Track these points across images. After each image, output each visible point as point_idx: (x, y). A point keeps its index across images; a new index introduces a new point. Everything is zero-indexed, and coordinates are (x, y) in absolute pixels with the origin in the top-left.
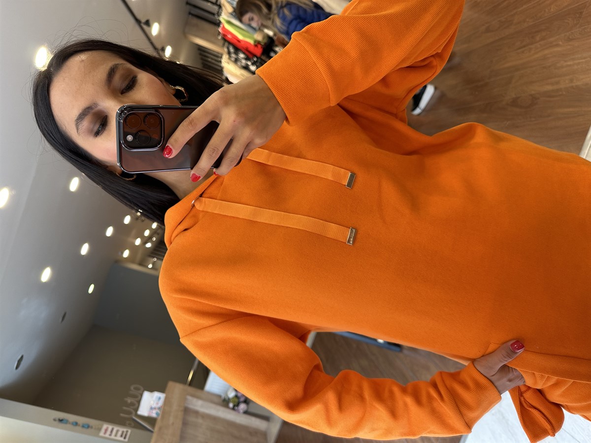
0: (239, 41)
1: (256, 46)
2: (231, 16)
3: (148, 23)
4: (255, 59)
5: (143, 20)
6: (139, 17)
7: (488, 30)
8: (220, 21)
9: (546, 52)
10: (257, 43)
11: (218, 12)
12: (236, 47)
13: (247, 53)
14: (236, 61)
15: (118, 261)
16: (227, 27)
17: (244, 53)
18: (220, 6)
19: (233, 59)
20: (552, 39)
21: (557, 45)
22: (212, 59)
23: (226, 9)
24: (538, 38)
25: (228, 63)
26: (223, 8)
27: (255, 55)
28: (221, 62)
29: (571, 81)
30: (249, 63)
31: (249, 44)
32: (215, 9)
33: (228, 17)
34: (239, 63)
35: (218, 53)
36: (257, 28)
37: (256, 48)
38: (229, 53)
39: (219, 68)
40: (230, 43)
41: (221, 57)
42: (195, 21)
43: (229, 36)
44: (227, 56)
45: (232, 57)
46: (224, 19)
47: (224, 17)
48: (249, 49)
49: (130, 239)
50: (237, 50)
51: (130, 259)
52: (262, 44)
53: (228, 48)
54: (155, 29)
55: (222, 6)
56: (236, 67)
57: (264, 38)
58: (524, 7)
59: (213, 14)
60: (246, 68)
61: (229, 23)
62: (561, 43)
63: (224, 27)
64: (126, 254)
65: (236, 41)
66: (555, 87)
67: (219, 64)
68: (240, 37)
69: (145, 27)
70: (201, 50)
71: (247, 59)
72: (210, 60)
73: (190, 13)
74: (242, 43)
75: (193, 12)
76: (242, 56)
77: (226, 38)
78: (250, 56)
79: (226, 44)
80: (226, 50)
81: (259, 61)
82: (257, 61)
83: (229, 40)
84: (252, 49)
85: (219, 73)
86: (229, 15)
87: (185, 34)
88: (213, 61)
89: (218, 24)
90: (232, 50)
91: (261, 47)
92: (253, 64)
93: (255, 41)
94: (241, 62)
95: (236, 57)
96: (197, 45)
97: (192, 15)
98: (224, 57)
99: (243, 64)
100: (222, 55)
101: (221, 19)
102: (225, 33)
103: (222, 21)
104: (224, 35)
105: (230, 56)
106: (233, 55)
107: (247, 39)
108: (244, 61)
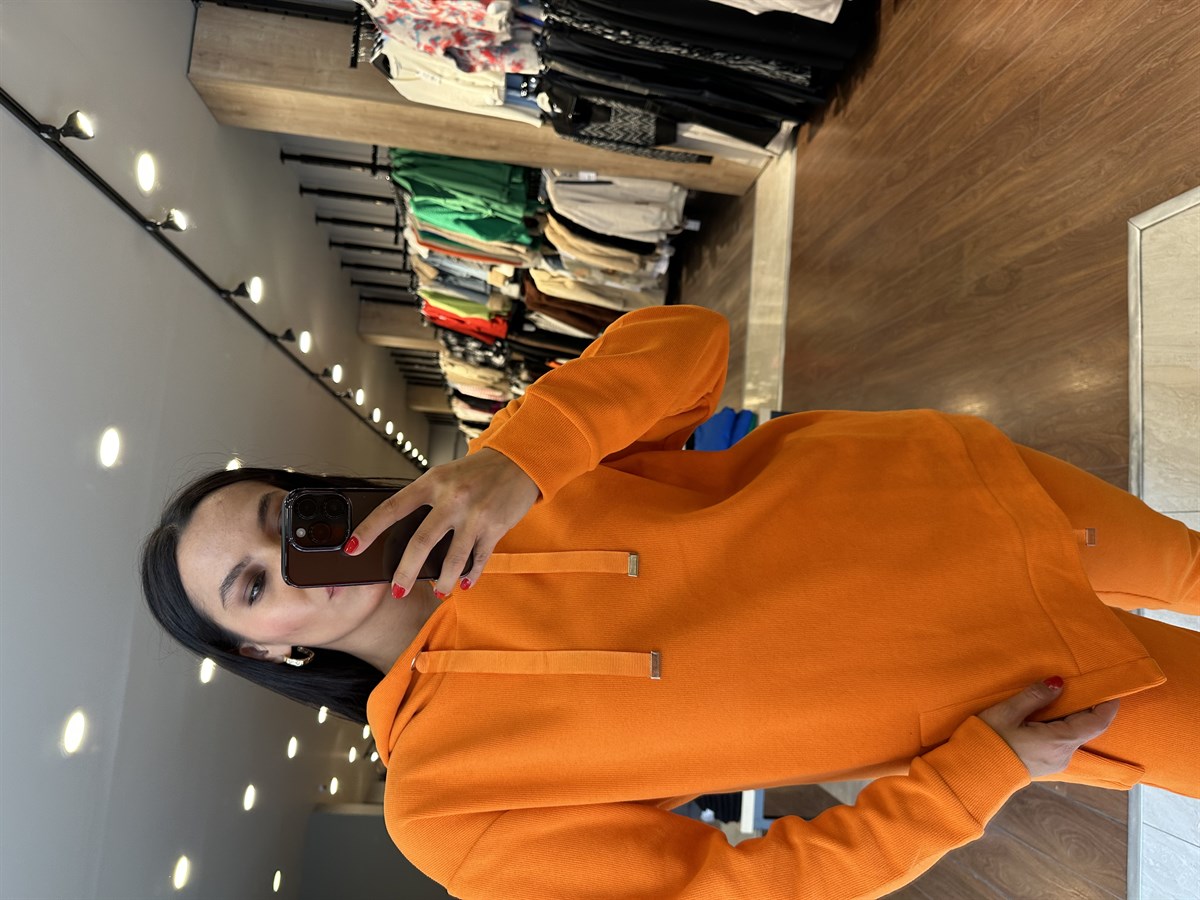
0: (462, 321)
1: (493, 321)
2: (437, 284)
3: (290, 336)
4: (499, 344)
5: (280, 333)
6: (270, 329)
7: (891, 182)
8: (419, 296)
9: (1003, 189)
10: (495, 317)
11: (412, 283)
12: (458, 334)
13: (480, 337)
14: (465, 357)
15: (321, 807)
16: (433, 303)
17: (476, 340)
18: (412, 273)
19: (459, 355)
20: (1004, 166)
21: (1017, 174)
22: (421, 365)
23: (424, 274)
24: (980, 171)
25: (452, 365)
26: (419, 274)
27: (497, 339)
28: (438, 366)
29: (1064, 224)
30: (490, 354)
31: (482, 320)
32: (405, 279)
33: (431, 286)
34: (471, 359)
35: (429, 351)
36: (488, 292)
37: (495, 325)
38: (449, 347)
39: (440, 377)
40: (446, 329)
41: (438, 358)
42: (374, 308)
43: (442, 318)
44: (447, 353)
45: (456, 352)
46: (425, 292)
47: (424, 289)
48: (482, 330)
49: (336, 754)
50: (462, 337)
51: (345, 795)
52: (505, 314)
53: (445, 339)
54: (305, 342)
55: (416, 270)
56: (468, 367)
57: (504, 305)
58: (939, 127)
59: (405, 289)
60: (486, 364)
61: (435, 296)
62: (1021, 168)
63: (428, 305)
64: (334, 786)
65: (456, 322)
66: (1041, 243)
67: (437, 370)
68: (462, 315)
69: (286, 343)
70: (397, 354)
71: (483, 348)
72: (417, 367)
73: (362, 298)
74: (469, 323)
75: (365, 295)
76: (473, 345)
77: (437, 322)
78: (488, 341)
79: (440, 333)
80: (442, 342)
81: (506, 344)
82: (503, 347)
83: (442, 324)
84: (488, 329)
85: (440, 386)
86: (433, 283)
87: (361, 336)
88: (424, 368)
89: (417, 302)
90: (453, 340)
91: (504, 321)
92: (497, 354)
93: (490, 314)
94: (474, 356)
95: (463, 349)
96: (388, 348)
97: (367, 299)
98: (441, 356)
99: (479, 359)
100: (438, 353)
101: (419, 293)
102: (433, 315)
103: (423, 295)
104: (432, 318)
105: (452, 352)
106: (457, 348)
107: (475, 315)
108: (479, 353)
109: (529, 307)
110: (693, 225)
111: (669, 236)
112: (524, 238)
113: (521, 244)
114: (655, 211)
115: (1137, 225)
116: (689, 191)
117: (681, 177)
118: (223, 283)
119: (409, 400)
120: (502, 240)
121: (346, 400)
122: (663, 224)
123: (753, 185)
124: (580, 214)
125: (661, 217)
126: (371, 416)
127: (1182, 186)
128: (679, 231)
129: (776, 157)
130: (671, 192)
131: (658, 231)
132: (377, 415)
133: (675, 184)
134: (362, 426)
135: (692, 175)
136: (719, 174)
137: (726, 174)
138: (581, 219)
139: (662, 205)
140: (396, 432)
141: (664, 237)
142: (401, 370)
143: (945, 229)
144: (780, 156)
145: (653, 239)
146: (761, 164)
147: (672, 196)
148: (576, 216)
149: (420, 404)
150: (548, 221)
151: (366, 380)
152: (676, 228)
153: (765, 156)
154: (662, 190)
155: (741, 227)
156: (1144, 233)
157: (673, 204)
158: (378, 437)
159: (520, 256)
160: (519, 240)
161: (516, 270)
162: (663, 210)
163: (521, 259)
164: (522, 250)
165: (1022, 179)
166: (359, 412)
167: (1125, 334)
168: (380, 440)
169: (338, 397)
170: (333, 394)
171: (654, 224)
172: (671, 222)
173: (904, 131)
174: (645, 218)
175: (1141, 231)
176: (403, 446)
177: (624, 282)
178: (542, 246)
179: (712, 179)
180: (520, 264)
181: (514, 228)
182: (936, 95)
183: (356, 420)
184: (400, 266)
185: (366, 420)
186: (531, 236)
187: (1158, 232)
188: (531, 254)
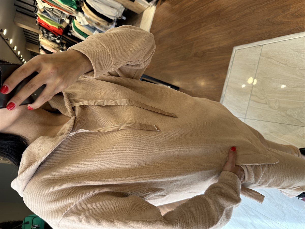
0: (49, 26)
1: (59, 29)
4: (59, 36)
7: (180, 22)
9: (207, 31)
11: (35, 10)
12: (47, 30)
13: (54, 33)
14: (48, 37)
16: (41, 18)
17: (52, 33)
18: (36, 8)
19: (46, 36)
20: (209, 26)
21: (211, 29)
22: (32, 36)
23: (40, 10)
24: (202, 25)
25: (43, 39)
27: (59, 35)
28: (38, 38)
29: (219, 44)
30: (56, 39)
31: (56, 28)
32: (33, 9)
34: (50, 39)
35: (35, 33)
37: (59, 30)
38: (43, 33)
39: (38, 42)
40: (43, 28)
41: (38, 36)
42: (20, 15)
43: (43, 24)
44: (42, 35)
45: (45, 35)
46: (39, 14)
47: (39, 13)
48: (55, 31)
52: (63, 28)
56: (48, 41)
58: (195, 11)
59: (33, 12)
60: (54, 41)
61: (42, 16)
62: (212, 27)
63: (39, 18)
65: (47, 26)
66: (212, 47)
67: (38, 40)
68: (50, 24)
70: (25, 32)
71: (54, 36)
72: (30, 37)
73: (17, 11)
74: (51, 28)
75: (18, 10)
76: (51, 35)
77: (41, 25)
78: (56, 35)
79: (41, 28)
80: (41, 31)
81: (61, 37)
82: (60, 38)
83: (42, 26)
84: (57, 31)
85: (38, 45)
87: (14, 22)
88: (33, 38)
89: (36, 17)
90: (45, 32)
91: (62, 30)
92: (58, 39)
93: (59, 27)
94: (51, 38)
95: (47, 35)
96: (22, 28)
97: (18, 11)
98: (40, 35)
99: (52, 39)
100: (39, 34)
101: (37, 14)
102: (40, 22)
103: (38, 15)
104: (39, 23)
105: (44, 35)
106: (46, 34)
107: (54, 25)
108: (52, 38)
110: (124, 18)
111: (117, 19)
112: (75, 7)
113: (73, 8)
114: (115, 11)
115: (236, 48)
116: (126, 8)
117: (124, 4)
119: (26, 46)
120: (68, 5)
121: (7, 41)
122: (117, 15)
123: (142, 12)
124: (94, 5)
125: (116, 13)
126: (14, 48)
127: (247, 42)
128: (120, 19)
129: (151, 6)
130: (121, 7)
131: (115, 17)
132: (15, 48)
133: (122, 5)
134: (10, 50)
135: (127, 4)
136: (134, 6)
137: (136, 7)
138: (94, 6)
139: (118, 10)
140: (20, 54)
141: (116, 19)
142: (25, 37)
143: (190, 38)
145: (113, 18)
146: (146, 7)
147: (121, 8)
148: (93, 5)
149: (29, 48)
150: (83, 4)
151: (14, 35)
152: (120, 17)
153: (148, 5)
154: (118, 5)
155: (137, 23)
156: (237, 51)
157: (120, 10)
158: (14, 55)
159: (73, 11)
160: (73, 7)
161: (70, 15)
162: (117, 11)
163: (73, 12)
164: (74, 10)
165: (211, 30)
166: (10, 45)
167: (226, 73)
168: (15, 56)
169: (4, 39)
170: (3, 38)
171: (114, 14)
172: (119, 15)
173: (186, 10)
174: (112, 12)
175: (236, 50)
176: (22, 60)
177: (101, 28)
178: (79, 10)
179: (132, 7)
180: (72, 14)
181: (73, 3)
182: (196, 2)
183: (8, 48)
184: (33, 4)
185: (12, 49)
186: (77, 7)
187: (239, 51)
188: (76, 12)
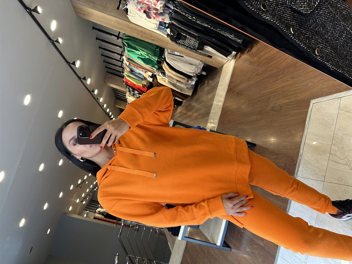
0: (135, 85)
1: (143, 87)
2: (129, 73)
3: (85, 79)
5: (82, 77)
6: (80, 76)
8: (124, 75)
9: (284, 84)
10: (144, 86)
11: (122, 71)
14: (134, 95)
15: (65, 214)
16: (127, 78)
17: (137, 91)
18: (123, 68)
19: (132, 94)
20: (285, 78)
21: (288, 81)
23: (126, 70)
24: (279, 78)
25: (130, 96)
26: (125, 69)
28: (126, 96)
29: (296, 97)
31: (140, 86)
32: (120, 69)
33: (127, 73)
35: (123, 91)
36: (144, 79)
38: (130, 91)
39: (125, 99)
40: (129, 86)
42: (110, 75)
43: (129, 82)
44: (129, 93)
45: (131, 93)
46: (126, 75)
47: (125, 74)
48: (140, 89)
49: (73, 200)
50: (134, 89)
51: (73, 212)
52: (147, 86)
53: (129, 89)
54: (89, 81)
55: (124, 68)
56: (134, 98)
57: (147, 83)
59: (120, 72)
61: (128, 76)
62: (289, 80)
63: (126, 78)
64: (71, 208)
65: (133, 85)
66: (289, 101)
67: (125, 97)
68: (135, 83)
69: (83, 80)
70: (114, 90)
72: (119, 95)
73: (107, 72)
74: (137, 86)
75: (109, 71)
77: (127, 83)
78: (141, 92)
79: (128, 87)
80: (128, 89)
83: (129, 84)
84: (141, 89)
85: (125, 101)
86: (128, 73)
87: (105, 83)
88: (121, 95)
89: (123, 77)
90: (131, 90)
91: (146, 87)
93: (143, 85)
94: (136, 95)
95: (133, 93)
96: (112, 87)
97: (109, 72)
98: (127, 93)
99: (137, 96)
100: (126, 92)
101: (124, 74)
102: (127, 81)
103: (125, 75)
104: (126, 82)
105: (130, 93)
106: (132, 92)
107: (139, 84)
108: (138, 95)
109: (154, 85)
110: (204, 73)
112: (156, 66)
113: (155, 68)
114: (194, 67)
115: (313, 102)
116: (205, 64)
117: (203, 60)
118: (69, 60)
119: (115, 103)
120: (150, 65)
121: (97, 100)
122: (195, 71)
123: (222, 66)
124: (173, 63)
125: (195, 69)
126: (103, 106)
127: (325, 95)
128: (200, 74)
129: (230, 61)
130: (199, 63)
131: (194, 73)
132: (105, 106)
133: (201, 61)
134: (100, 108)
135: (206, 60)
136: (213, 61)
137: (215, 62)
138: (173, 65)
139: (197, 66)
140: (109, 112)
141: (195, 75)
142: (115, 97)
143: (267, 91)
144: (231, 60)
145: (192, 75)
146: (225, 61)
147: (199, 64)
148: (172, 64)
149: (118, 105)
150: (164, 63)
151: (104, 95)
152: (199, 73)
153: (227, 59)
154: (197, 62)
155: (217, 77)
156: (314, 104)
157: (199, 66)
158: (104, 112)
159: (154, 71)
160: (155, 66)
161: (153, 74)
162: (196, 67)
163: (154, 72)
164: (155, 69)
165: (288, 82)
166: (100, 104)
168: (105, 113)
169: (95, 99)
170: (94, 98)
171: (193, 71)
172: (198, 71)
174: (191, 69)
175: (313, 104)
176: (111, 116)
177: (182, 84)
178: (160, 69)
179: (211, 62)
180: (154, 73)
181: (154, 63)
183: (99, 106)
184: (120, 66)
185: (102, 107)
186: (158, 66)
187: (317, 105)
188: (157, 71)
